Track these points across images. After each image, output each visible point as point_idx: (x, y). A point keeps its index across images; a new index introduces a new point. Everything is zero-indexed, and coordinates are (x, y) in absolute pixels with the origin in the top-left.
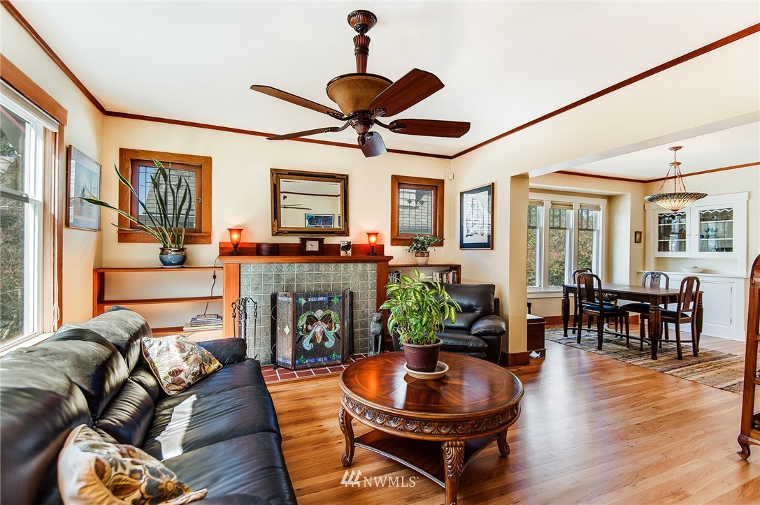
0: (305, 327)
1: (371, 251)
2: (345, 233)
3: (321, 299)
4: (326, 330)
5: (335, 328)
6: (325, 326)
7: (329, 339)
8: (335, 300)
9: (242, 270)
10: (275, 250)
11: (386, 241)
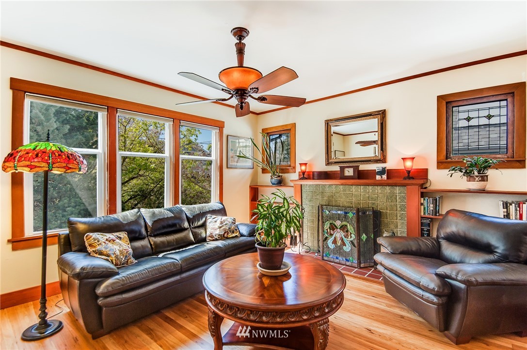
0: (329, 230)
1: (407, 175)
2: (383, 160)
3: (339, 212)
4: (343, 237)
5: (351, 237)
6: (343, 234)
7: (347, 244)
8: (350, 215)
9: (302, 188)
10: (325, 175)
11: (431, 165)
